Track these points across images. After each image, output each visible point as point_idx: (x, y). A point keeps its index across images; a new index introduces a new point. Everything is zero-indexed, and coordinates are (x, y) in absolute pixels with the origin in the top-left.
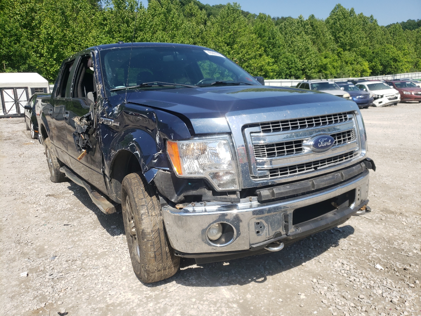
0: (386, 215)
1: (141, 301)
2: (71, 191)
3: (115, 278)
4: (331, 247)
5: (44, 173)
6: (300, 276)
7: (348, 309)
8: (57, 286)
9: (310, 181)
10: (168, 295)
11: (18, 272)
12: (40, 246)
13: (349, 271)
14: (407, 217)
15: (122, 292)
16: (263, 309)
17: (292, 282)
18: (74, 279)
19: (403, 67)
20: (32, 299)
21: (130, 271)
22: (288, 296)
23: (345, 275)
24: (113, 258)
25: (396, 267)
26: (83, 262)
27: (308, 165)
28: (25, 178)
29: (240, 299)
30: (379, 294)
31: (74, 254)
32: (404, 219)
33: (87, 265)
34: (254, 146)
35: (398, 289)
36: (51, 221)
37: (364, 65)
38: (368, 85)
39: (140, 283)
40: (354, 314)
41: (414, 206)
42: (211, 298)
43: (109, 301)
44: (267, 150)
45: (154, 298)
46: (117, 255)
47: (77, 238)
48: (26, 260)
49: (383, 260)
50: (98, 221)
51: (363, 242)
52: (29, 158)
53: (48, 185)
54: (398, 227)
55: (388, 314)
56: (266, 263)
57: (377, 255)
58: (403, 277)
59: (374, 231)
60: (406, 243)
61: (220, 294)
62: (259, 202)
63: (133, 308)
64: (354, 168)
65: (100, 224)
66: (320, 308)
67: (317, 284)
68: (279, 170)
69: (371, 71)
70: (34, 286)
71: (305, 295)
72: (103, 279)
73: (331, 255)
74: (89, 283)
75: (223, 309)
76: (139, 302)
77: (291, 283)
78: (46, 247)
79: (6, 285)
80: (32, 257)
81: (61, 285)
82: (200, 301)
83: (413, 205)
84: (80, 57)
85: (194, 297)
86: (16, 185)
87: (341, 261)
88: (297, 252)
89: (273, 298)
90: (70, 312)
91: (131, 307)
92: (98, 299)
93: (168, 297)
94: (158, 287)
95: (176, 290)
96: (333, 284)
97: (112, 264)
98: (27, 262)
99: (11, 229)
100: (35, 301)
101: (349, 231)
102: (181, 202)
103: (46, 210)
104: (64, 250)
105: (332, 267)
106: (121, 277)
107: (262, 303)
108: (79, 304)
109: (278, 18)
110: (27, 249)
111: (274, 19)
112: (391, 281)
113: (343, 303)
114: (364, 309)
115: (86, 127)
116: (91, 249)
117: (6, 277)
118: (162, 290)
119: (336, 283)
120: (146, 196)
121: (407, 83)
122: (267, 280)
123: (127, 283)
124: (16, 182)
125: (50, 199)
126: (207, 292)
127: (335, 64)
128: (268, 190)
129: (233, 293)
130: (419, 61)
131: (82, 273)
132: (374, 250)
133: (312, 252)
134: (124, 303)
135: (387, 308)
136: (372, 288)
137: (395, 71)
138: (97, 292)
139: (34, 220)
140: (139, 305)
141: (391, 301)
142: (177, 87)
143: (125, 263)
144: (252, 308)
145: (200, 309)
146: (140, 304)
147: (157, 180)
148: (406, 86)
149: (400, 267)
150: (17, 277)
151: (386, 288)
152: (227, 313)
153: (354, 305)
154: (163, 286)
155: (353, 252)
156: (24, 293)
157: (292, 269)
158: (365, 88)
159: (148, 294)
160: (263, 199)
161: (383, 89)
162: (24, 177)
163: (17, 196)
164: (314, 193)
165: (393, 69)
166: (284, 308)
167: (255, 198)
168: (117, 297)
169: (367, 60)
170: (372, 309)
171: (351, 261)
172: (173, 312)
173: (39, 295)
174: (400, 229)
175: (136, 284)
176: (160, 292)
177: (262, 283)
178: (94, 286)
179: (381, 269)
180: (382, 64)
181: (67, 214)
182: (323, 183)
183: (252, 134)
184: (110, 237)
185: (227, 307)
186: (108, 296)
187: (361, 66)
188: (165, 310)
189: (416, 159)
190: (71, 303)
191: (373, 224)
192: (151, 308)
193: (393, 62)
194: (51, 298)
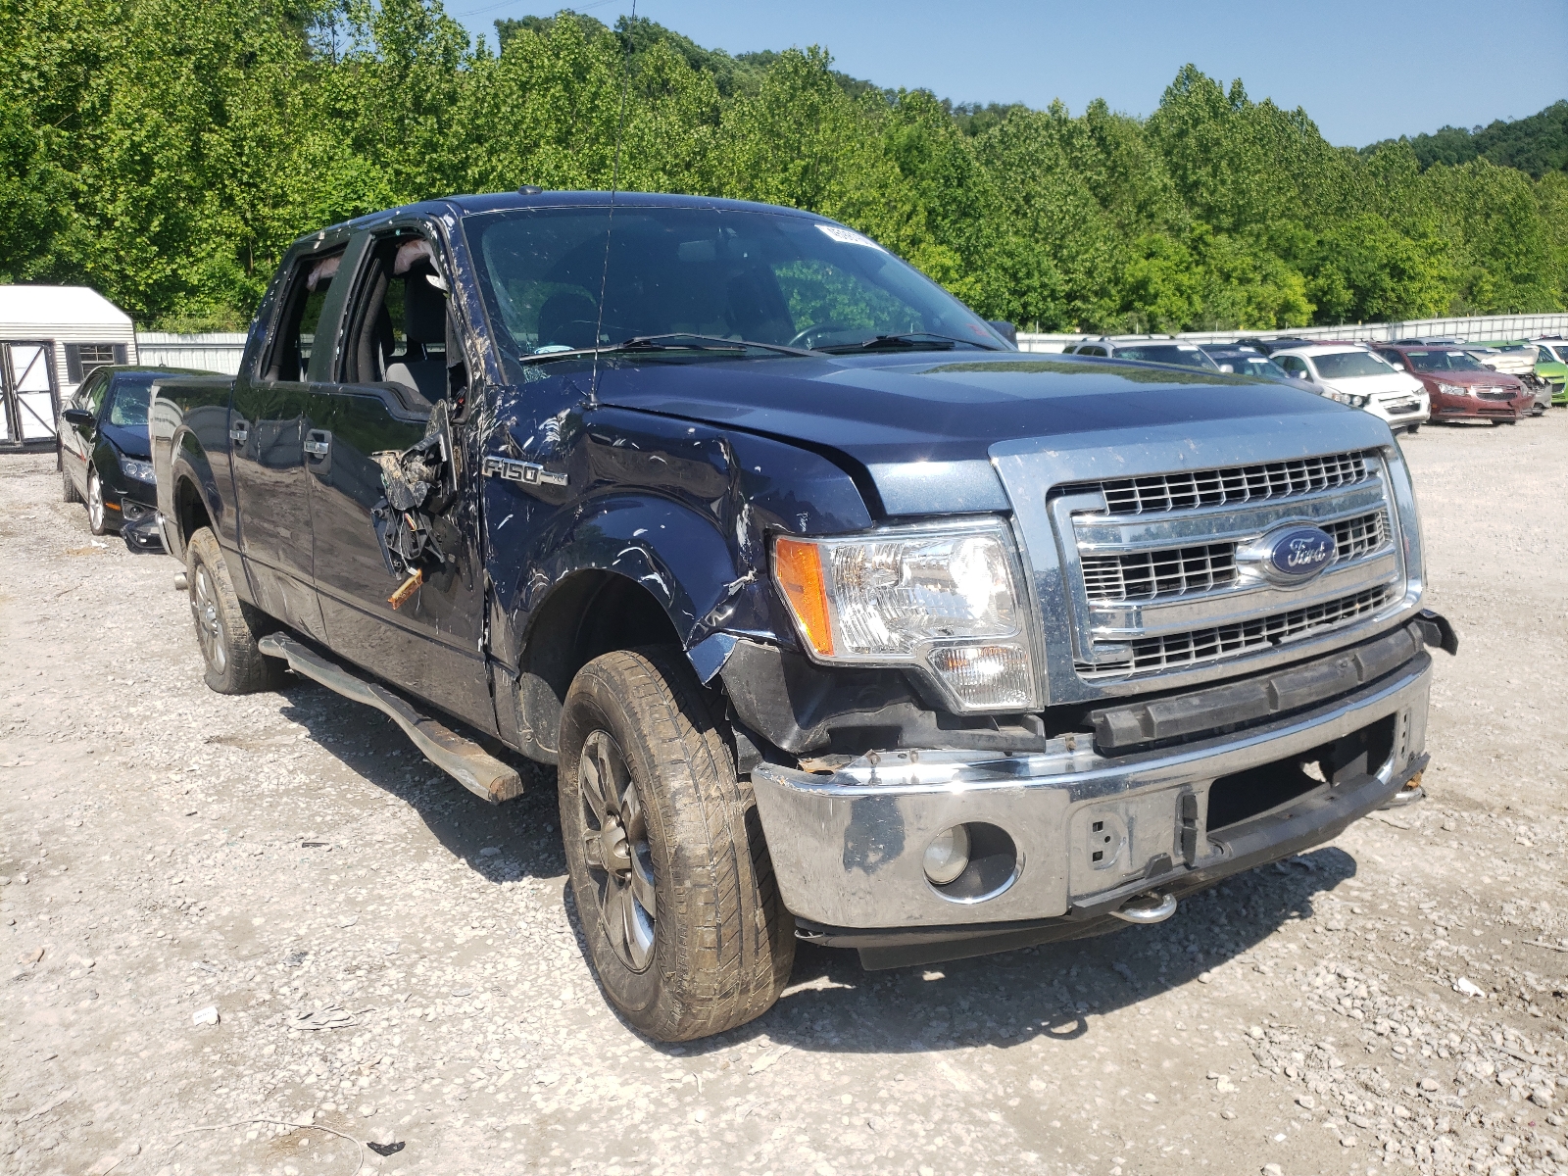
0: (1456, 814)
1: (658, 1103)
2: (295, 725)
3: (544, 1027)
4: (1289, 921)
5: (176, 661)
6: (1199, 1016)
7: (1392, 1127)
8: (340, 1055)
9: (1262, 682)
10: (752, 1085)
11: (178, 1008)
12: (231, 917)
13: (1367, 1002)
14: (1530, 819)
15: (583, 1075)
16: (1095, 1127)
17: (1179, 1037)
18: (396, 1030)
19: (1426, 296)
20: (260, 1097)
21: (594, 1004)
22: (1174, 1084)
23: (1357, 1013)
24: (518, 959)
25: (1527, 986)
26: (409, 975)
27: (1252, 627)
28: (110, 678)
29: (1008, 1096)
30: (1487, 1077)
31: (370, 945)
32: (1523, 829)
33: (427, 985)
34: (1084, 559)
35: (1547, 1060)
36: (249, 831)
37: (1290, 287)
38: (1317, 360)
39: (638, 1043)
40: (1413, 1140)
41: (1548, 785)
42: (906, 1093)
43: (541, 1105)
44: (1128, 575)
45: (702, 1095)
46: (528, 950)
47: (364, 891)
48: (196, 965)
49: (1477, 965)
50: (429, 832)
51: (1394, 905)
52: (103, 603)
53: (204, 702)
54: (1507, 855)
55: (1527, 1139)
56: (1074, 972)
57: (1455, 948)
58: (1555, 1019)
59: (1428, 869)
60: (1545, 905)
61: (932, 1079)
62: (1097, 751)
63: (634, 1127)
64: (1391, 640)
65: (435, 840)
66: (1293, 1123)
67: (1266, 1044)
68: (1163, 643)
69: (1314, 308)
70: (252, 1054)
71: (1232, 1082)
72: (501, 1030)
73: (1292, 946)
74: (453, 1043)
75: (959, 1129)
76: (652, 1108)
77: (1173, 1040)
78: (257, 921)
79: (144, 1054)
80: (214, 957)
81: (351, 1051)
82: (870, 1103)
83: (1543, 779)
84: (371, 237)
85: (846, 1089)
86: (81, 701)
87: (1332, 966)
88: (1173, 938)
89: (1124, 1092)
90: (411, 1140)
91: (627, 1123)
92: (501, 1097)
93: (753, 1089)
94: (707, 1055)
95: (777, 1067)
96: (1321, 1044)
97: (517, 981)
98: (203, 973)
99: (107, 858)
100: (273, 1104)
101: (1340, 867)
102: (817, 751)
103: (222, 792)
104: (328, 932)
105: (1304, 988)
106: (563, 1022)
107: (1088, 1107)
108: (436, 1117)
109: (977, 108)
110: (186, 928)
111: (962, 109)
112: (1517, 1032)
113: (1370, 1106)
114: (1444, 1125)
115: (424, 488)
116: (428, 930)
117: (140, 1027)
118: (725, 1068)
119: (1331, 1039)
120: (684, 730)
121: (1450, 354)
122: (1090, 1030)
123: (593, 1043)
124: (77, 692)
125: (225, 754)
126: (885, 1072)
127: (1184, 279)
128: (1133, 710)
129: (981, 1077)
130: (1481, 277)
131: (418, 1012)
132: (1441, 931)
133: (1224, 937)
134: (597, 1111)
135: (1518, 1119)
136: (1459, 1057)
137: (1396, 312)
138: (490, 1075)
139: (186, 828)
140: (654, 1119)
141: (1530, 1098)
142: (750, 352)
143: (565, 977)
144: (1057, 1124)
145: (877, 1127)
146: (656, 1112)
147: (733, 672)
148: (1446, 364)
149: (1540, 988)
150: (178, 1024)
151: (1503, 1055)
152: (973, 1141)
153: (1407, 1114)
154: (724, 1054)
155: (1369, 937)
156: (223, 1078)
157: (1167, 994)
158: (1304, 368)
159: (679, 1081)
160: (1117, 743)
161: (1367, 374)
162: (105, 675)
163: (97, 744)
164: (1273, 725)
165: (1389, 304)
166: (1169, 1122)
167: (1086, 738)
168: (569, 1091)
169: (1301, 270)
170: (1468, 1123)
171: (1369, 970)
172: (783, 1139)
173: (282, 1085)
174: (1515, 861)
175: (626, 1047)
176: (719, 1072)
177: (1073, 1041)
178: (473, 1053)
179: (1476, 995)
180: (1351, 285)
181: (303, 806)
182: (1304, 690)
183: (1076, 519)
184: (485, 887)
185: (971, 1122)
186: (535, 1089)
187: (1280, 288)
188: (752, 1134)
189: (1521, 623)
190: (407, 1112)
191: (1417, 842)
192: (701, 1127)
193: (1392, 277)
194: (330, 1094)
